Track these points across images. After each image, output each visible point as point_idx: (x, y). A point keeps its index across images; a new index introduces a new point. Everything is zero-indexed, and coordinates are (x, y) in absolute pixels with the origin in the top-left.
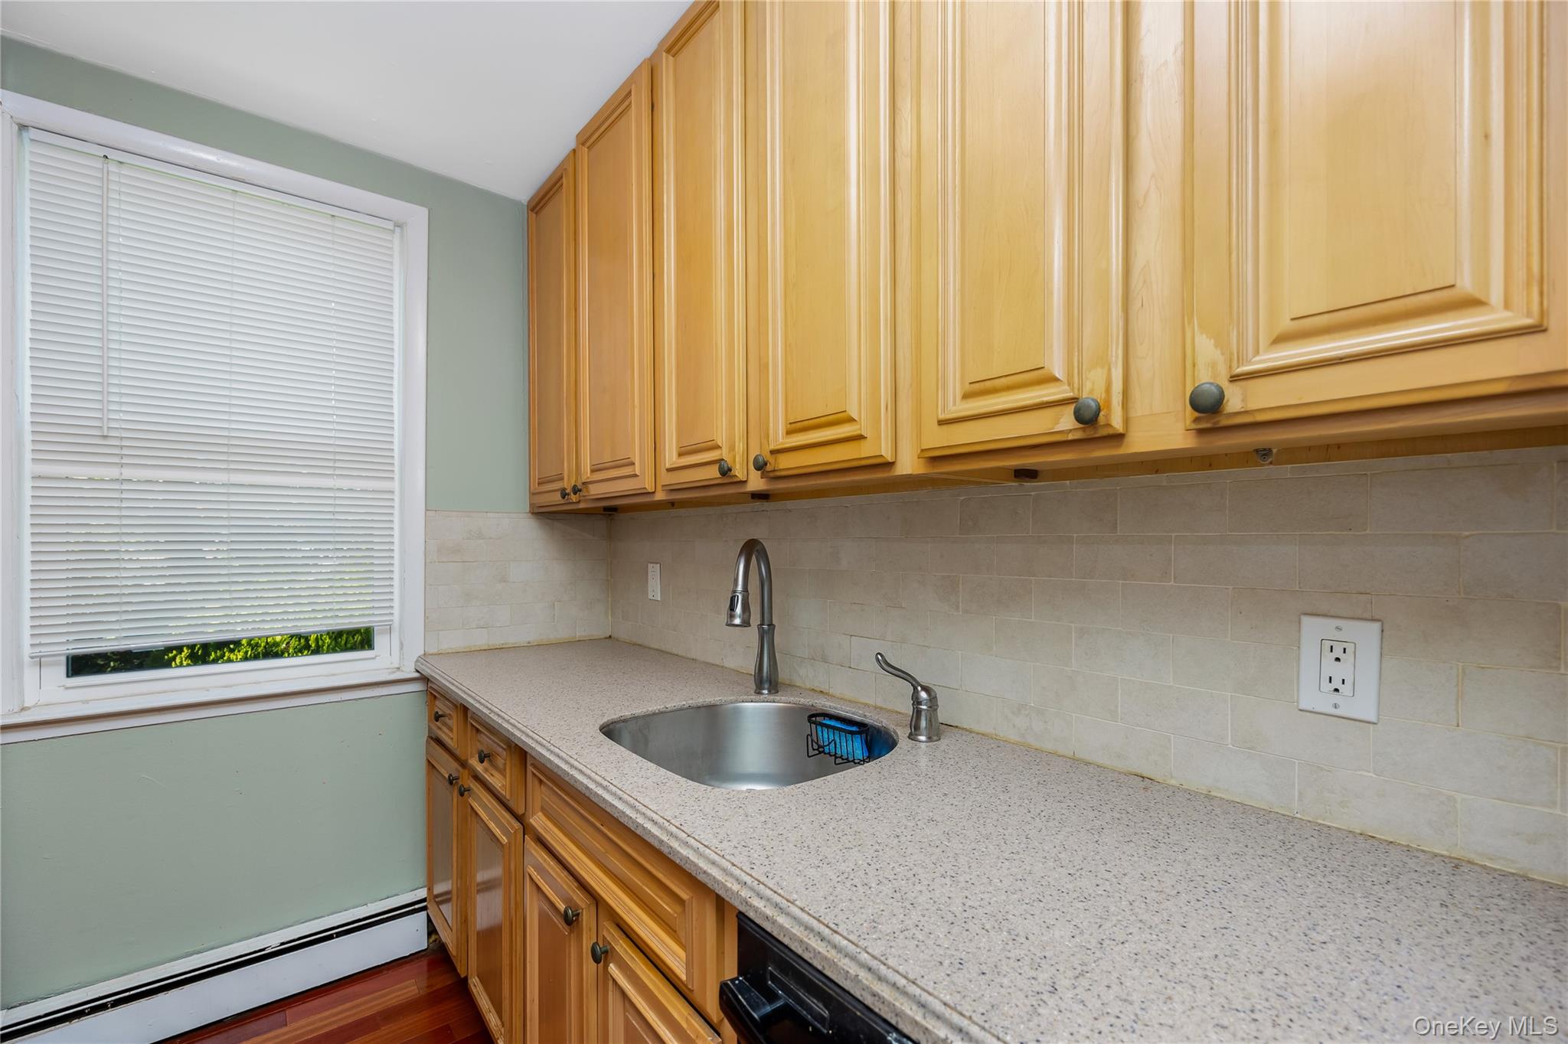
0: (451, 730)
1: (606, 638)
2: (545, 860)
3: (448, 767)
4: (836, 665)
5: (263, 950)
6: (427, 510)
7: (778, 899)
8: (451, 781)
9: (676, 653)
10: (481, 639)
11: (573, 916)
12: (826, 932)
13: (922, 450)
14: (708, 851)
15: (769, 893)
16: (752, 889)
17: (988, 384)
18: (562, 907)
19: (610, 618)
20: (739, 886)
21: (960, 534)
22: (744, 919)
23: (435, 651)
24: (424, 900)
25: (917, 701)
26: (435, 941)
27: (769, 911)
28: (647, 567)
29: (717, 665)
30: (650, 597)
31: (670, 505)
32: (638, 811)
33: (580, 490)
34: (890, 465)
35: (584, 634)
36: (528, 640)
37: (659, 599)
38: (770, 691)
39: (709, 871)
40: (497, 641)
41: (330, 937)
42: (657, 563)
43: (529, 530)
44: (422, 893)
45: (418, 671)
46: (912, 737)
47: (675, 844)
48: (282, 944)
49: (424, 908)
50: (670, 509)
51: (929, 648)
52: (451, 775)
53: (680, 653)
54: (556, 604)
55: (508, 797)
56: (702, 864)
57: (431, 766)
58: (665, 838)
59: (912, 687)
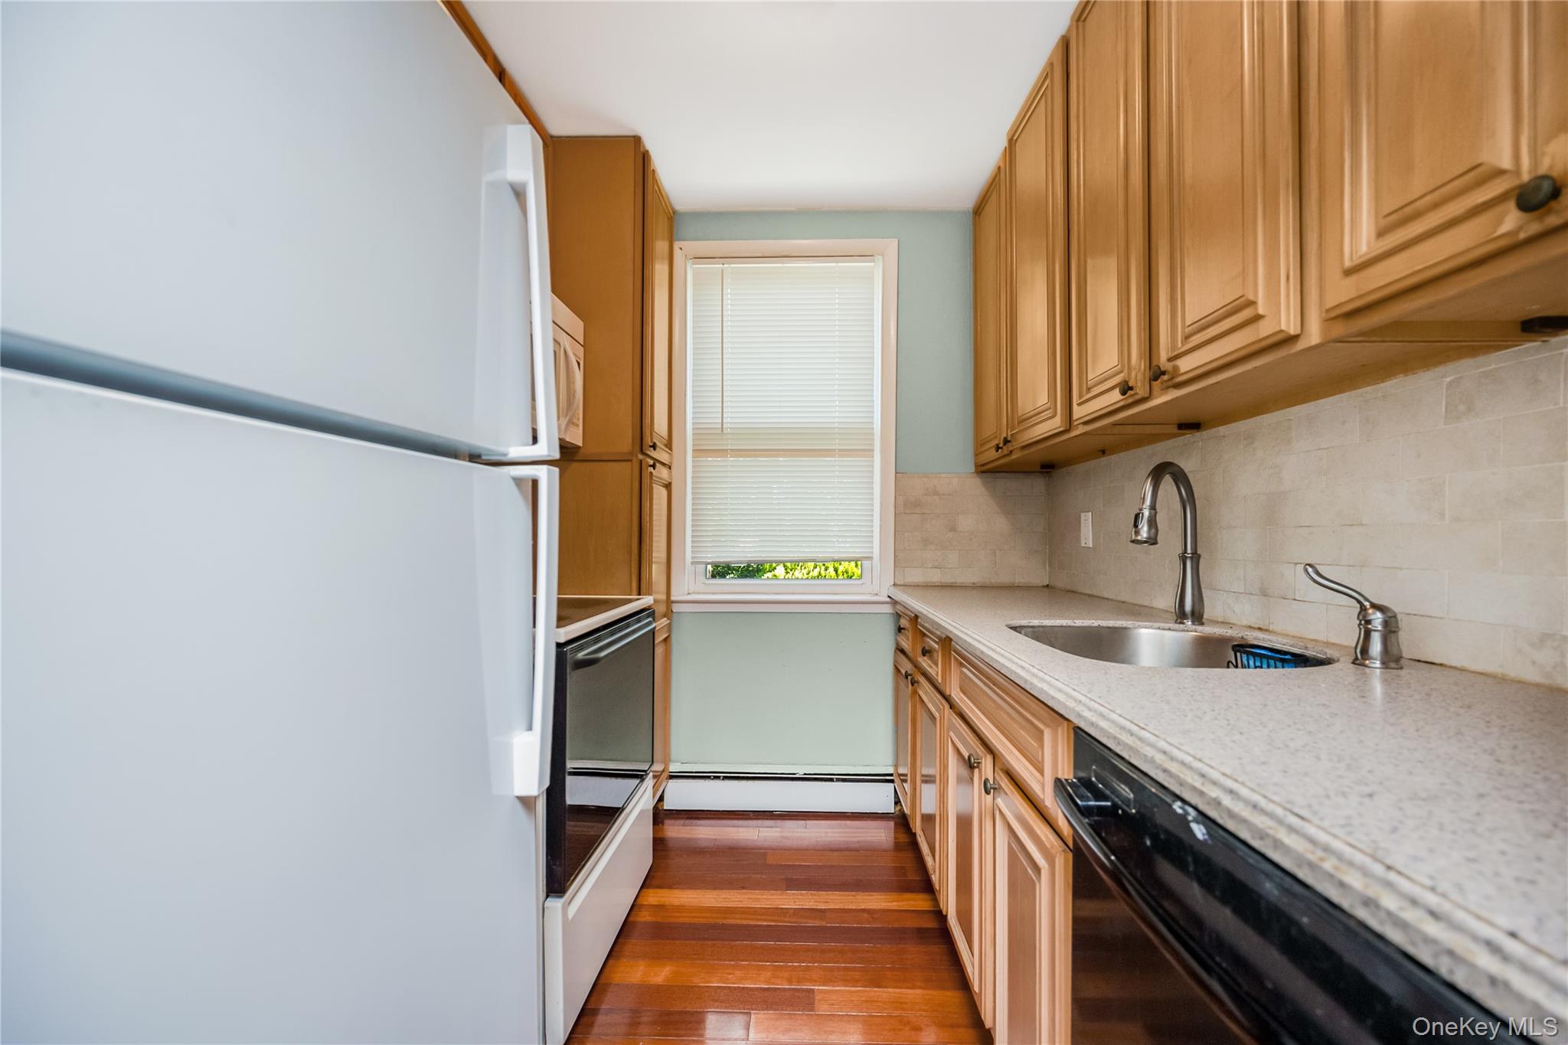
0: (908, 639)
1: (1044, 586)
2: (960, 726)
3: (906, 666)
4: (1277, 597)
5: (795, 774)
6: (896, 473)
7: (1102, 709)
8: (907, 676)
9: (1106, 597)
10: (936, 577)
11: (975, 763)
12: (1135, 729)
13: (1328, 311)
14: (1057, 682)
15: (1096, 706)
16: (1084, 705)
17: (1408, 210)
18: (966, 755)
19: (1047, 567)
20: (1075, 704)
21: (1445, 424)
22: (1081, 732)
23: (902, 583)
24: (891, 775)
25: (1365, 622)
26: (900, 810)
27: (1094, 719)
28: (1080, 517)
29: (1146, 606)
30: (1083, 545)
31: (1101, 453)
32: (1013, 662)
33: (1009, 441)
34: (1292, 339)
35: (1022, 580)
36: (973, 581)
37: (1091, 546)
38: (1192, 622)
39: (1056, 696)
40: (948, 579)
41: (831, 780)
42: (1089, 511)
43: (975, 486)
44: (891, 770)
45: (889, 597)
46: (1358, 662)
47: (1035, 681)
48: (805, 774)
49: (892, 781)
50: (1100, 457)
51: (1401, 569)
52: (907, 671)
53: (1110, 597)
54: (997, 552)
55: (940, 681)
56: (1052, 692)
57: (897, 670)
58: (1028, 678)
59: (1358, 606)
